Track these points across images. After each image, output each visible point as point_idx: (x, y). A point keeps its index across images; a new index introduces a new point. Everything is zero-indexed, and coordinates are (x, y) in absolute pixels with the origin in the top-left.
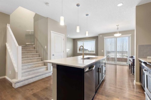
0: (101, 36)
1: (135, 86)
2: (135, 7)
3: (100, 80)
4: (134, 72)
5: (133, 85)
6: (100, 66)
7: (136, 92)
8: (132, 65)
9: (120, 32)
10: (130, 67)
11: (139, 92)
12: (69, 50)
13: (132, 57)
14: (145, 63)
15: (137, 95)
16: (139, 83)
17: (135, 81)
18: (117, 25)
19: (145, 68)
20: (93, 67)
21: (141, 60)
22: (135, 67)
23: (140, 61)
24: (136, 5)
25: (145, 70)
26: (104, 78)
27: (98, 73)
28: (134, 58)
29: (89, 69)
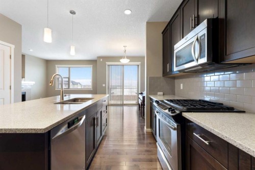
0: (101, 60)
1: (146, 135)
2: (146, 23)
3: (98, 139)
4: (144, 115)
5: (144, 134)
6: (97, 113)
7: (147, 144)
8: (141, 104)
9: (128, 57)
10: (139, 108)
11: (150, 143)
12: (34, 83)
13: (142, 93)
14: (157, 102)
15: (148, 149)
16: (149, 130)
17: (145, 127)
18: (125, 45)
19: (157, 109)
20: (81, 119)
21: (152, 97)
22: (145, 107)
23: (151, 99)
24: (146, 21)
25: (157, 112)
26: (105, 133)
27: (92, 128)
28: (144, 95)
29: (69, 127)
